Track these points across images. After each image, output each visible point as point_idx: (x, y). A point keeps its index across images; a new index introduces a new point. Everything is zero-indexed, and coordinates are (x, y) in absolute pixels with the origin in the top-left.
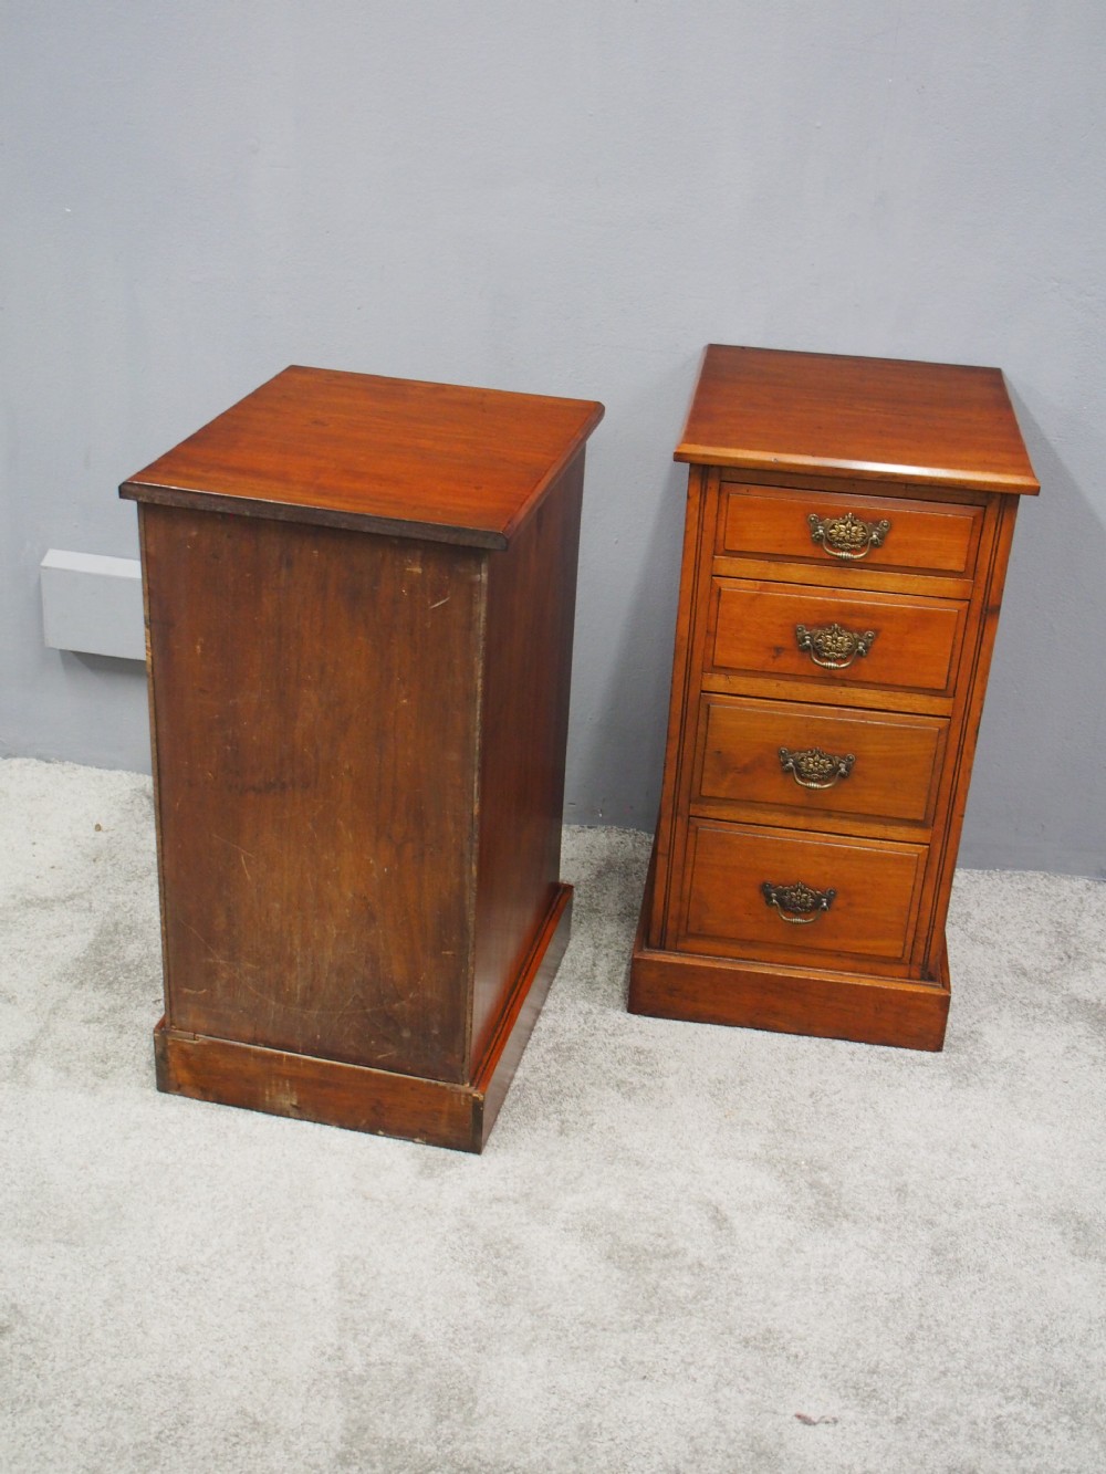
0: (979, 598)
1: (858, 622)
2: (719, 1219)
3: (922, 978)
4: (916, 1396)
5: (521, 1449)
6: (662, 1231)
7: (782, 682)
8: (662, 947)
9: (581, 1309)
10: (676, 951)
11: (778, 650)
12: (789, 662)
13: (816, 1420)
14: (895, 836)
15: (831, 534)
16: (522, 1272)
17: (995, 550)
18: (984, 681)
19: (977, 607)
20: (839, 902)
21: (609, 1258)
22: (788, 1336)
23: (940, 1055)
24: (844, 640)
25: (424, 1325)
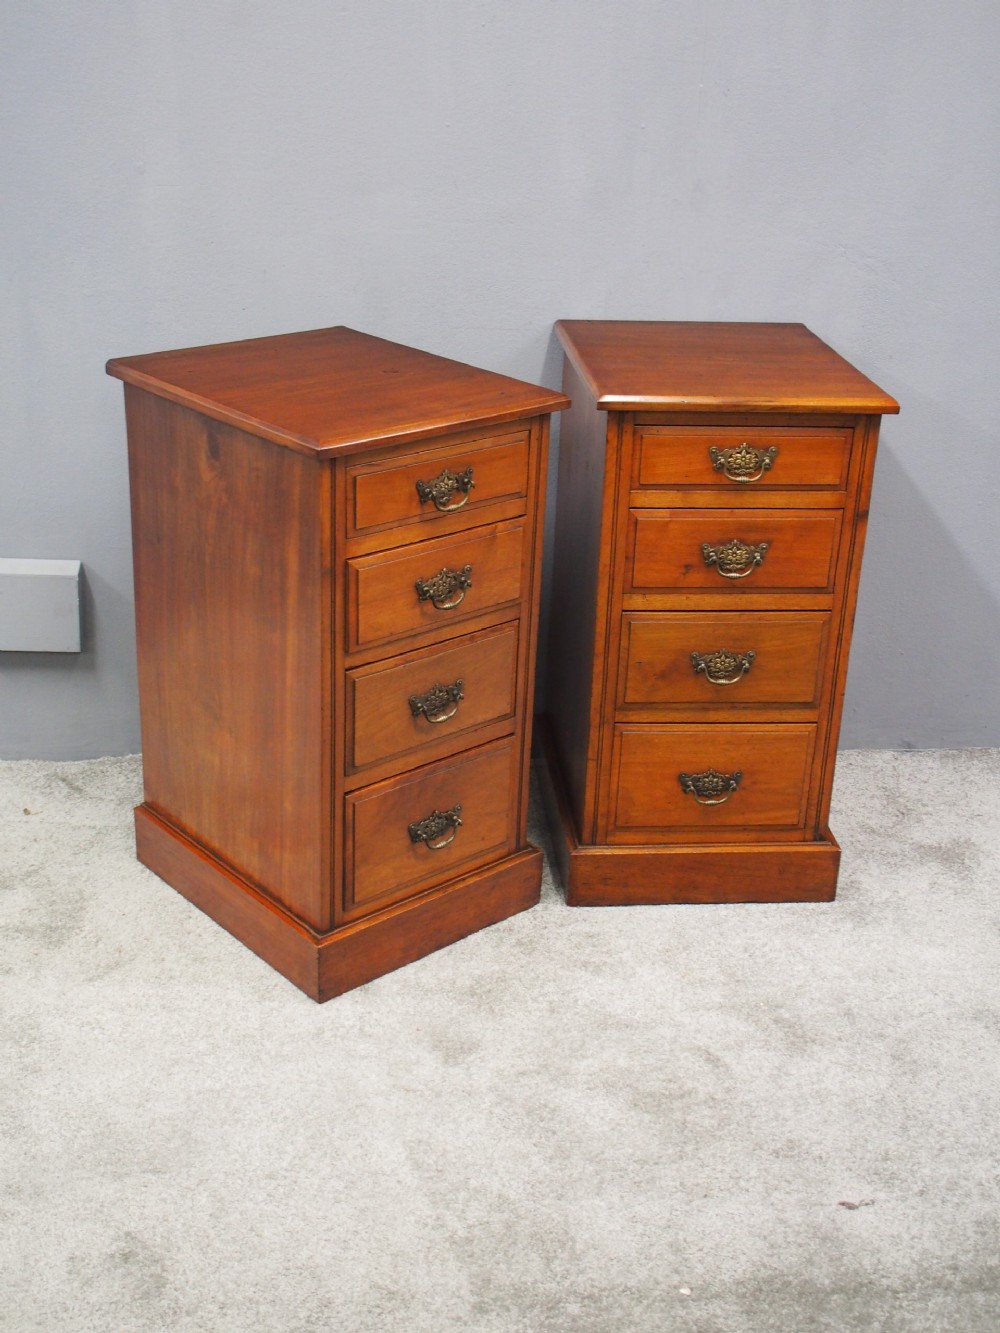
0: (851, 506)
1: (753, 536)
2: (713, 1061)
3: (815, 840)
4: (927, 1171)
5: (628, 1272)
6: (670, 1077)
7: (691, 596)
8: (594, 843)
9: (630, 1151)
10: (606, 845)
11: (687, 567)
12: (697, 578)
13: (857, 1204)
14: (789, 719)
15: (729, 462)
16: (567, 1129)
17: (863, 463)
18: (857, 576)
19: (849, 514)
20: (745, 782)
21: (635, 1105)
22: (807, 1142)
23: (835, 904)
24: (742, 553)
25: (504, 1186)
